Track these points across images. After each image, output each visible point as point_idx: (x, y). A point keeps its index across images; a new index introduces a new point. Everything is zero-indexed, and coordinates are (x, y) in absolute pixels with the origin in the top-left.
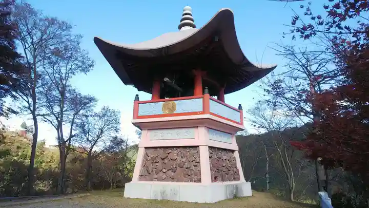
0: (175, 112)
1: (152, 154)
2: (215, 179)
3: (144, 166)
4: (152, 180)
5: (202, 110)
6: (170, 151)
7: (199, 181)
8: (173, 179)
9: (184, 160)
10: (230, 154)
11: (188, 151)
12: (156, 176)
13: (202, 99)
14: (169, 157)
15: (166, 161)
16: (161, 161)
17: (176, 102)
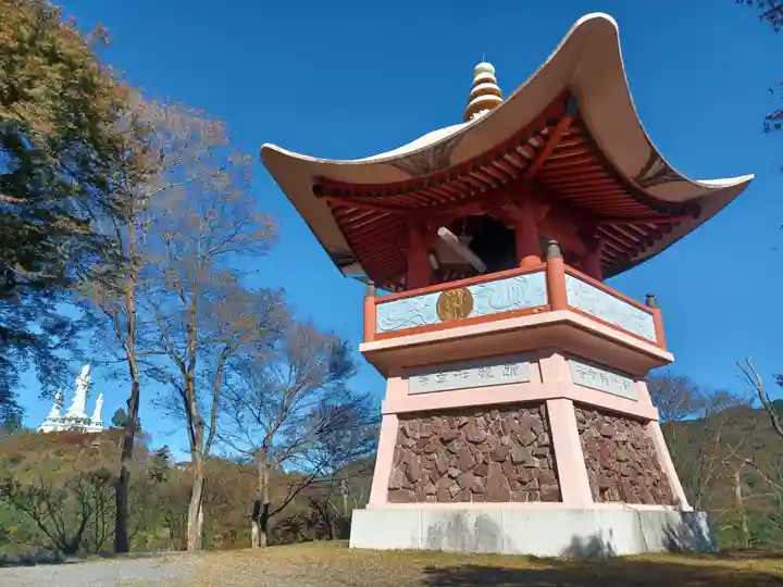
0: (472, 315)
1: (418, 428)
2: (601, 493)
3: (400, 461)
4: (421, 499)
5: (546, 303)
6: (464, 419)
7: (557, 496)
8: (479, 495)
9: (506, 440)
10: (637, 428)
11: (514, 415)
12: (433, 489)
13: (542, 275)
14: (463, 436)
15: (456, 446)
16: (442, 449)
17: (472, 289)
